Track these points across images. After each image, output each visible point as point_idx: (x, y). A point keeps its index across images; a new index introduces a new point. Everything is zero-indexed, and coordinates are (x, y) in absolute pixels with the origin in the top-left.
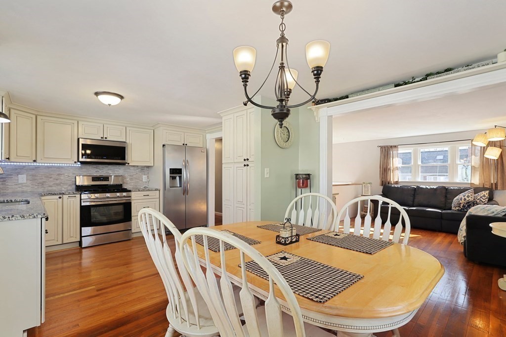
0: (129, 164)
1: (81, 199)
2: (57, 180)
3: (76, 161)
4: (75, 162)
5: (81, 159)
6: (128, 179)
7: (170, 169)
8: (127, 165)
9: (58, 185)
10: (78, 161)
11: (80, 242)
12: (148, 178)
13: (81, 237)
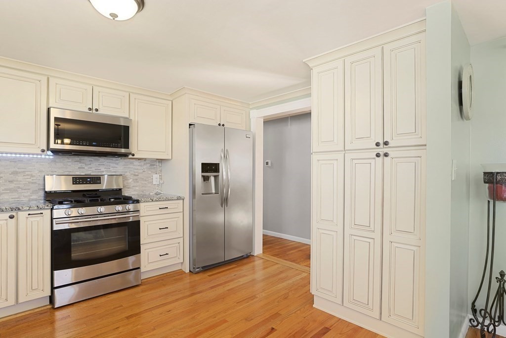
0: (133, 155)
1: (52, 219)
2: (11, 182)
3: (45, 148)
4: (43, 151)
5: (53, 146)
6: (130, 181)
7: (202, 164)
8: (130, 156)
9: (12, 191)
10: (48, 149)
11: (52, 299)
12: (161, 179)
13: (53, 288)
